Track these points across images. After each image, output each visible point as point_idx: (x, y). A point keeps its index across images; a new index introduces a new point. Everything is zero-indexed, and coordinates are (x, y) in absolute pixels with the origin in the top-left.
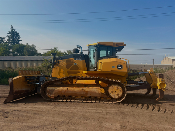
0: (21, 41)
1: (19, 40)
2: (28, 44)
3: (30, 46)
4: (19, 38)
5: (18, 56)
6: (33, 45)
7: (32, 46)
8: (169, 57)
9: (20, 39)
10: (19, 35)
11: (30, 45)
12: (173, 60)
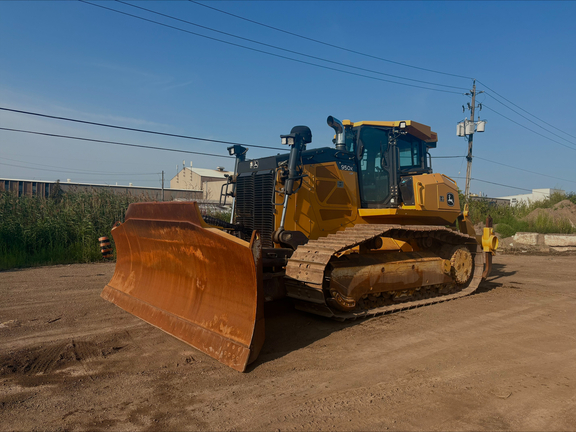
8: (193, 169)
12: (205, 179)
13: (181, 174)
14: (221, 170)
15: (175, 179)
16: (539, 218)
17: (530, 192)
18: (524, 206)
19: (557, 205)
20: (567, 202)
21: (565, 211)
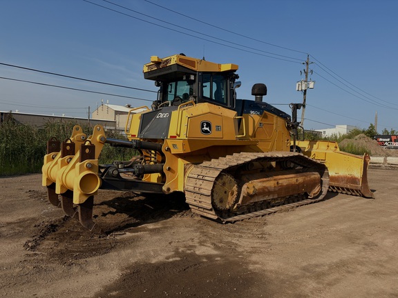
8: (109, 106)
12: (117, 113)
13: (100, 109)
14: (129, 106)
15: (96, 112)
16: (348, 145)
17: (334, 127)
18: (336, 137)
19: (357, 137)
20: (363, 135)
21: (361, 141)
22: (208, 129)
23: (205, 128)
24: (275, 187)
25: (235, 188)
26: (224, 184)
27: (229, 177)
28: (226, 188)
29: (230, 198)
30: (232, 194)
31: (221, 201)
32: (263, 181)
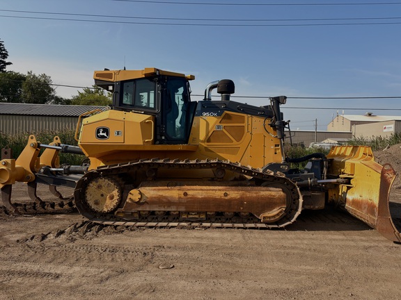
0: (9, 63)
1: (3, 62)
2: (33, 74)
3: (37, 78)
4: (5, 56)
5: (5, 101)
6: (44, 76)
7: (43, 79)
8: (345, 116)
9: (7, 60)
10: (4, 50)
11: (37, 75)
12: (353, 123)
13: (335, 120)
14: (370, 115)
15: (331, 124)
22: (105, 134)
23: (101, 134)
24: (180, 198)
25: (116, 193)
26: (99, 187)
27: (107, 180)
28: (102, 191)
29: (108, 201)
30: (112, 198)
31: (97, 203)
32: (159, 190)
